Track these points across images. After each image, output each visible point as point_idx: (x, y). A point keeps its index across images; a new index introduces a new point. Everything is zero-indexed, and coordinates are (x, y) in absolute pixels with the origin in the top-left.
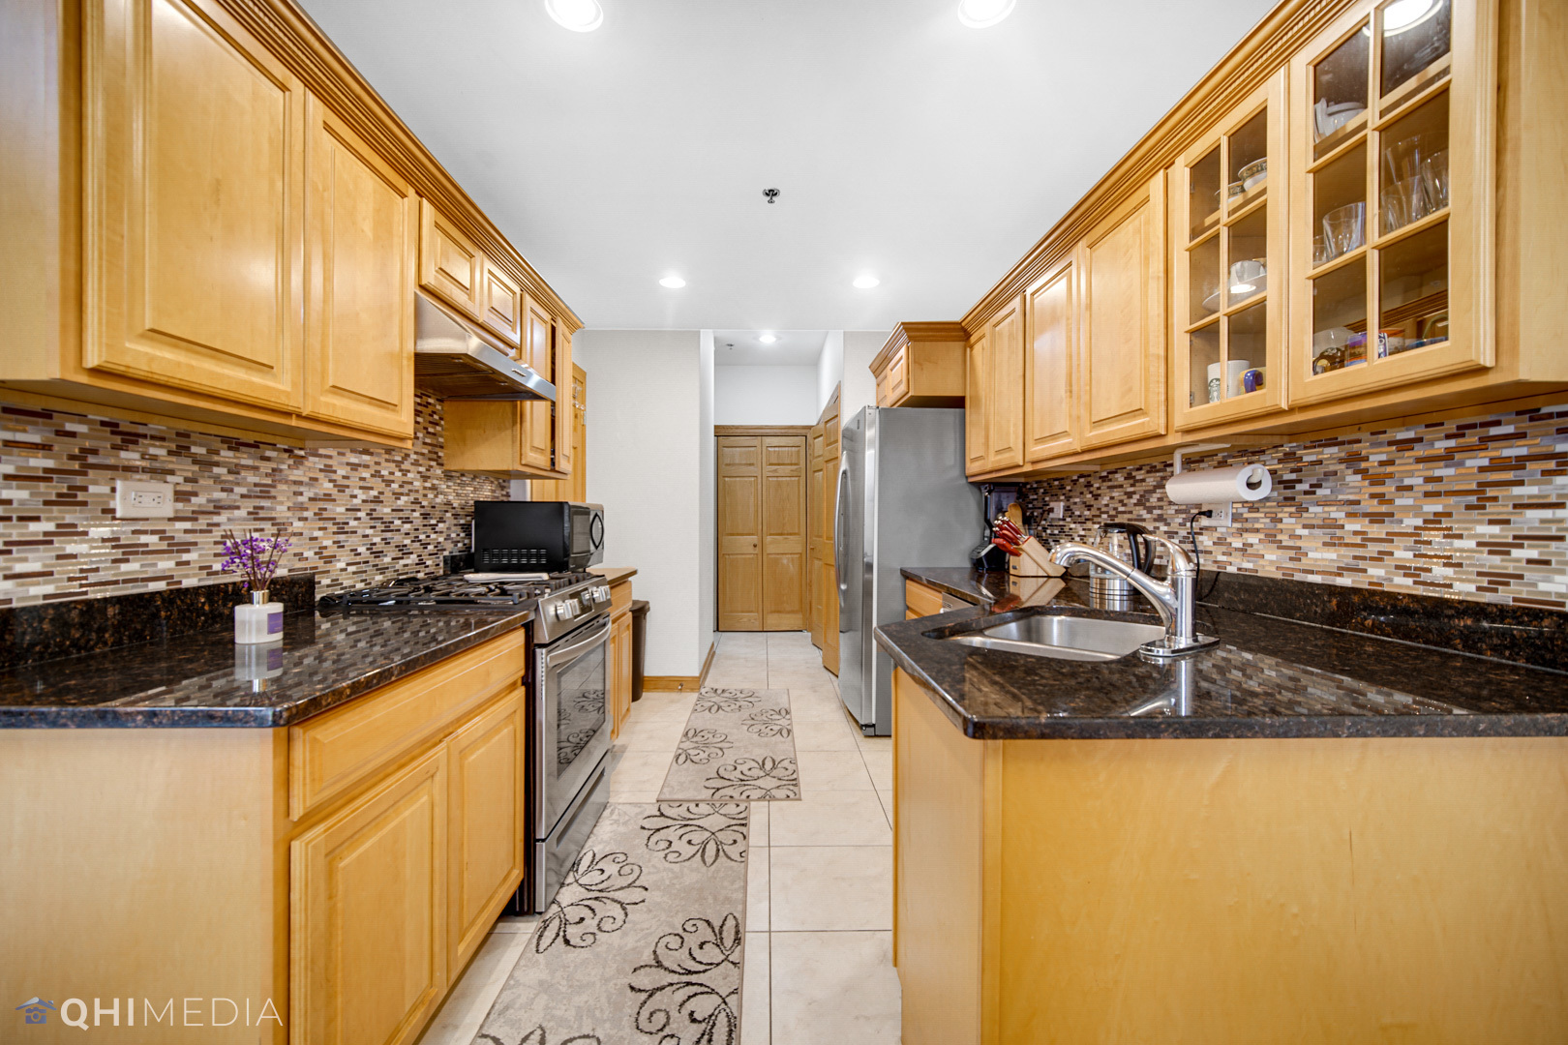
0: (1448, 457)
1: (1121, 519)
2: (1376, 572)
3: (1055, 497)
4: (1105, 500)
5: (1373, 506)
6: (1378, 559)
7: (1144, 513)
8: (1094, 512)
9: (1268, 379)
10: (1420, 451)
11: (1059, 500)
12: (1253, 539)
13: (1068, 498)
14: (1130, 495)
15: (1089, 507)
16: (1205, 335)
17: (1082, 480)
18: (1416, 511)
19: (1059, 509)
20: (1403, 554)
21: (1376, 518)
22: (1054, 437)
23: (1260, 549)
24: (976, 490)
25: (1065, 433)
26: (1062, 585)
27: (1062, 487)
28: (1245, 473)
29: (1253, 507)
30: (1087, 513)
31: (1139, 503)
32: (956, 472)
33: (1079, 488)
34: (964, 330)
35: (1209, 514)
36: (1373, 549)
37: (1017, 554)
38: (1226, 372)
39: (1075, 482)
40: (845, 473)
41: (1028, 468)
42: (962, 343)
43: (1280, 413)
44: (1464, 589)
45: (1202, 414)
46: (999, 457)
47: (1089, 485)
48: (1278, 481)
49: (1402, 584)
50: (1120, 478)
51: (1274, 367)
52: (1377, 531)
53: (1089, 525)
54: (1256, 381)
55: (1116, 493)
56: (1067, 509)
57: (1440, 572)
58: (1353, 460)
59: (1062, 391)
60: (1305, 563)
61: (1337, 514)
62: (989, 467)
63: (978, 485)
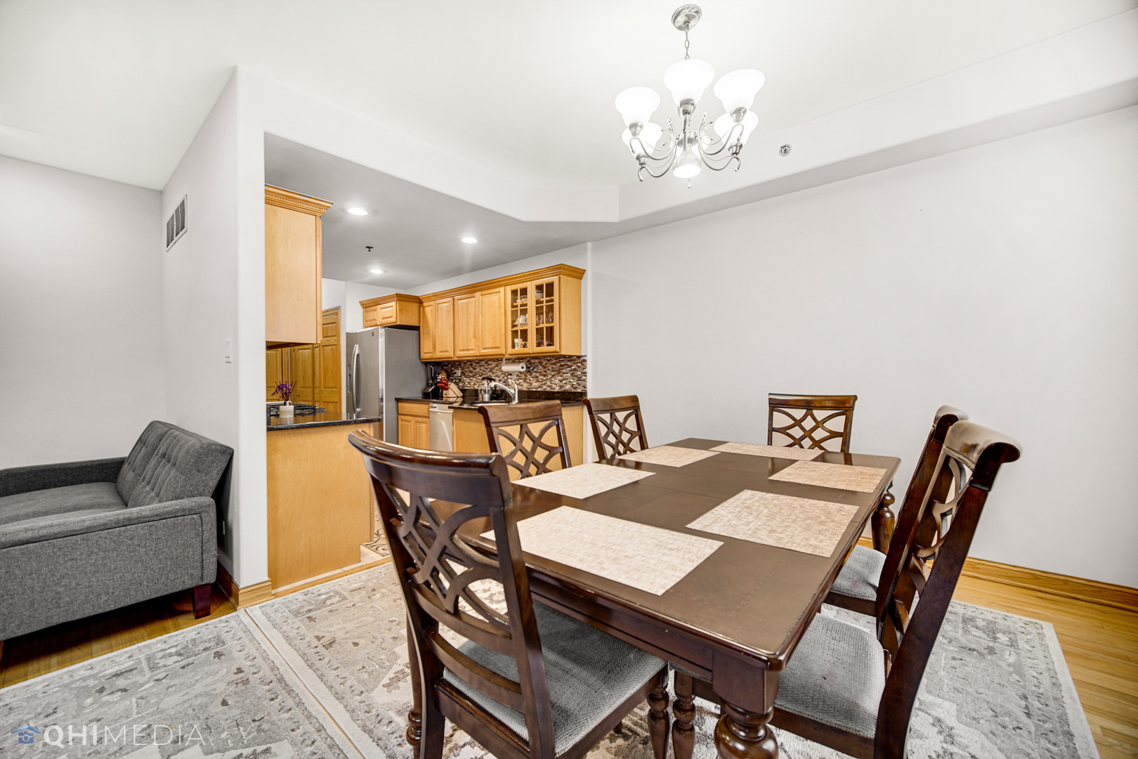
0: (554, 364)
1: (485, 376)
2: (544, 387)
3: (457, 368)
4: (478, 370)
5: (544, 373)
6: (544, 384)
7: (492, 375)
8: (474, 374)
9: (528, 345)
10: (551, 362)
11: (458, 369)
12: (521, 381)
13: (462, 369)
14: (487, 369)
15: (472, 372)
16: (515, 333)
17: (468, 363)
18: (550, 374)
19: (459, 373)
20: (548, 383)
21: (545, 376)
22: (468, 350)
23: (523, 383)
24: (424, 366)
25: (473, 350)
26: (462, 399)
27: (460, 365)
28: (521, 365)
29: (521, 373)
30: (471, 374)
31: (489, 371)
32: (415, 357)
33: (467, 366)
34: (420, 300)
35: (511, 375)
36: (544, 382)
37: (447, 389)
38: (518, 341)
39: (466, 363)
40: (358, 355)
41: (456, 359)
42: (418, 304)
43: (530, 354)
44: (557, 389)
45: (513, 351)
46: (441, 354)
47: (471, 365)
48: (528, 368)
49: (549, 389)
50: (483, 363)
51: (529, 344)
52: (544, 378)
53: (471, 378)
54: (525, 346)
55: (482, 368)
56: (462, 373)
57: (554, 386)
58: (541, 363)
59: (471, 336)
60: (532, 386)
61: (538, 375)
62: (437, 357)
63: (427, 364)
